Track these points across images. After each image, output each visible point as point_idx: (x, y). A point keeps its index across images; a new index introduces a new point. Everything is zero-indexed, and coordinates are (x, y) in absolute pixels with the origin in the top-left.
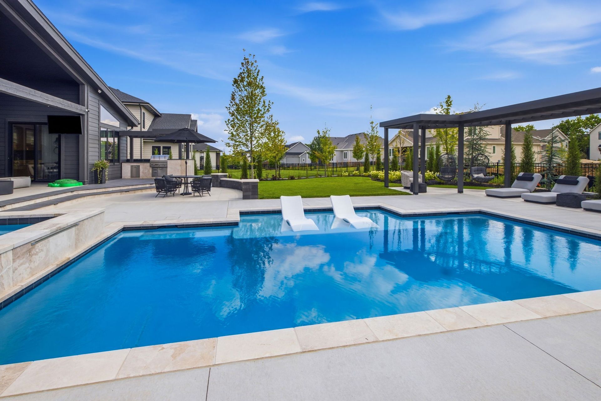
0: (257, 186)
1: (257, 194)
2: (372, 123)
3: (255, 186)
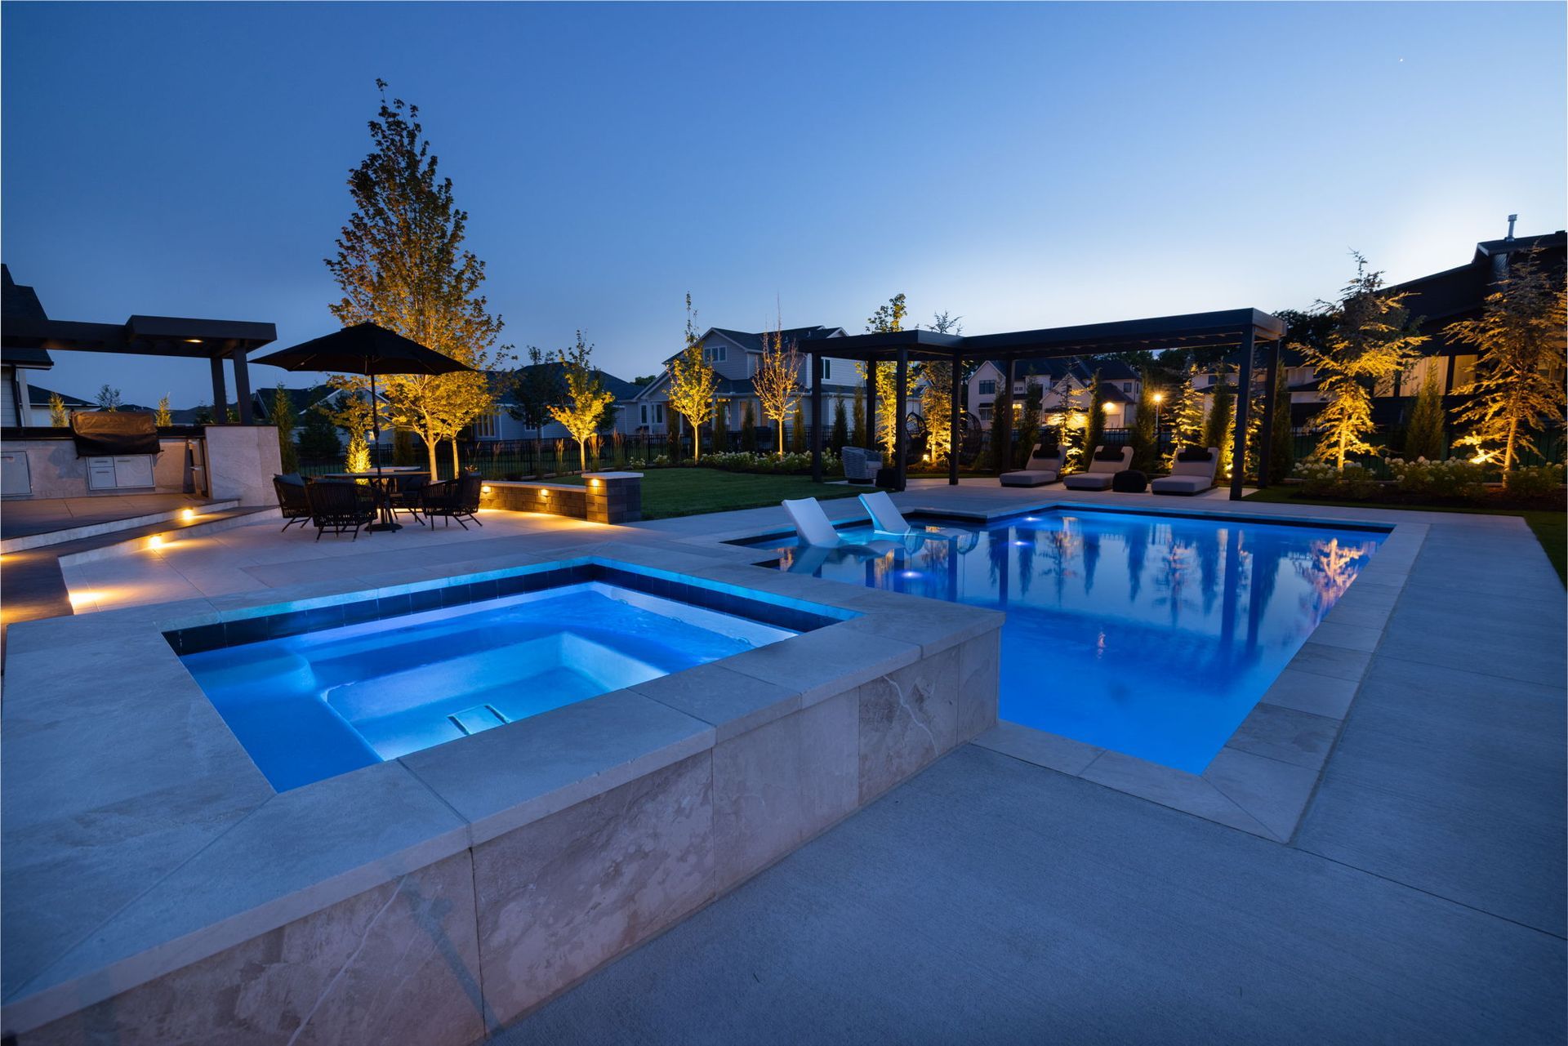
0: (638, 487)
1: (640, 509)
3: (633, 487)
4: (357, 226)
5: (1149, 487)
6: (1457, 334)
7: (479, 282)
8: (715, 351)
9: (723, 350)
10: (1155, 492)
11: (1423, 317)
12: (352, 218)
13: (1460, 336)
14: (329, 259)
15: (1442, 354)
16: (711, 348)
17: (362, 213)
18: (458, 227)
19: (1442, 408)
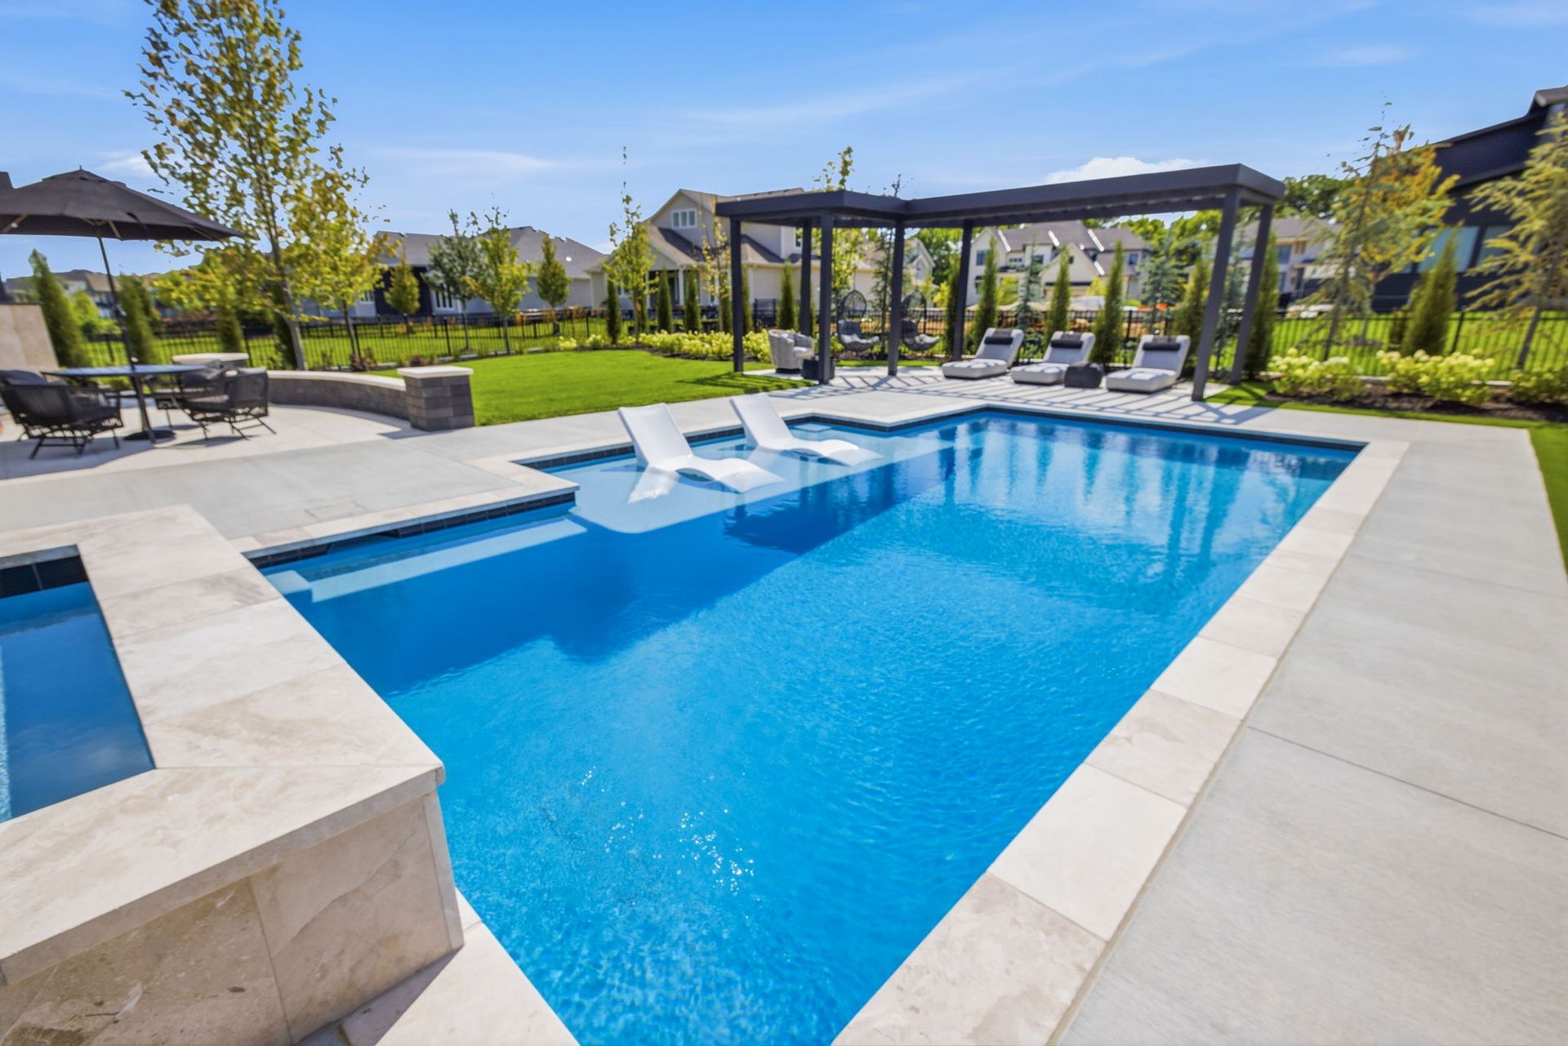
0: (467, 386)
1: (471, 413)
2: (628, 200)
3: (460, 386)
4: (155, 45)
5: (1104, 382)
6: (1486, 198)
7: (329, 124)
8: (684, 215)
9: (692, 214)
10: (1111, 390)
11: (1456, 177)
12: (148, 34)
13: (1491, 200)
14: (127, 90)
15: (1468, 224)
16: (680, 212)
17: (159, 30)
18: (293, 52)
19: (1456, 291)
